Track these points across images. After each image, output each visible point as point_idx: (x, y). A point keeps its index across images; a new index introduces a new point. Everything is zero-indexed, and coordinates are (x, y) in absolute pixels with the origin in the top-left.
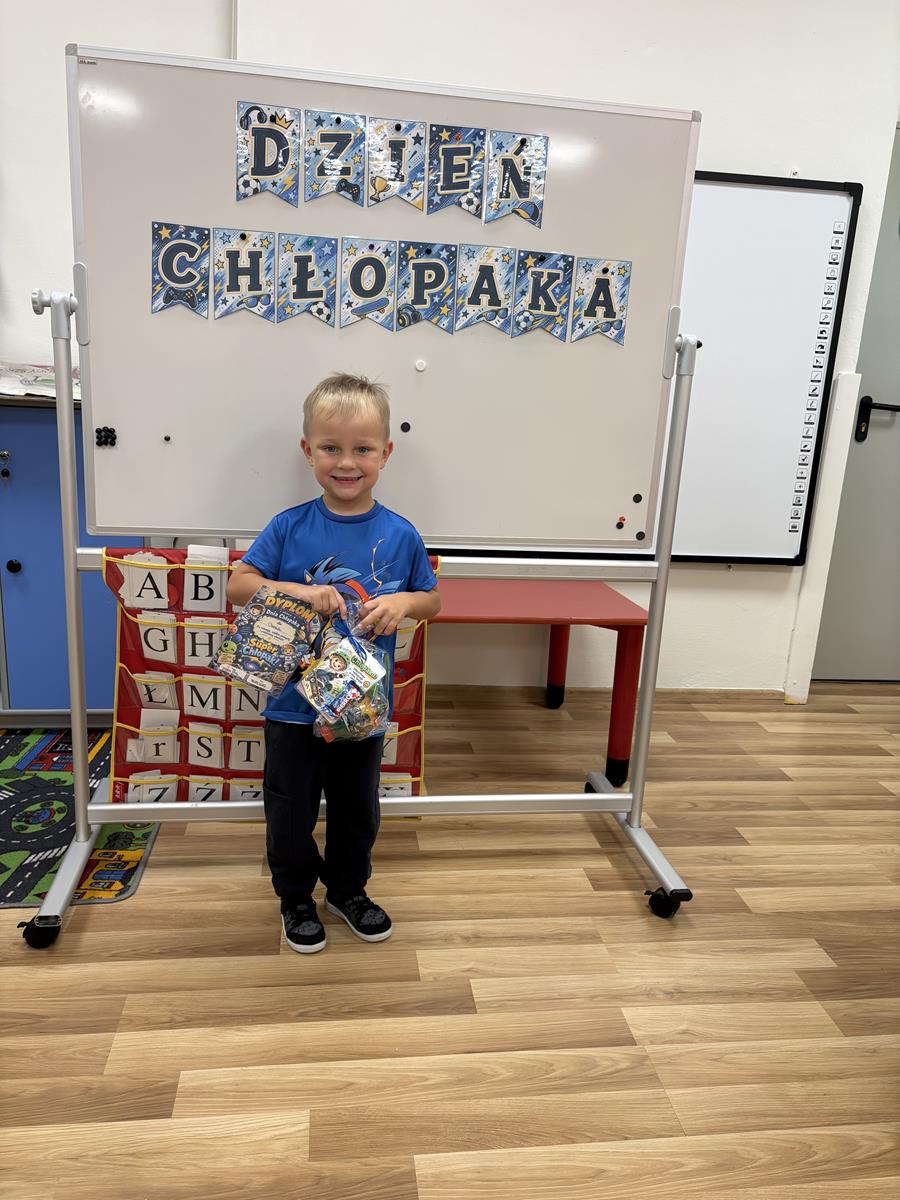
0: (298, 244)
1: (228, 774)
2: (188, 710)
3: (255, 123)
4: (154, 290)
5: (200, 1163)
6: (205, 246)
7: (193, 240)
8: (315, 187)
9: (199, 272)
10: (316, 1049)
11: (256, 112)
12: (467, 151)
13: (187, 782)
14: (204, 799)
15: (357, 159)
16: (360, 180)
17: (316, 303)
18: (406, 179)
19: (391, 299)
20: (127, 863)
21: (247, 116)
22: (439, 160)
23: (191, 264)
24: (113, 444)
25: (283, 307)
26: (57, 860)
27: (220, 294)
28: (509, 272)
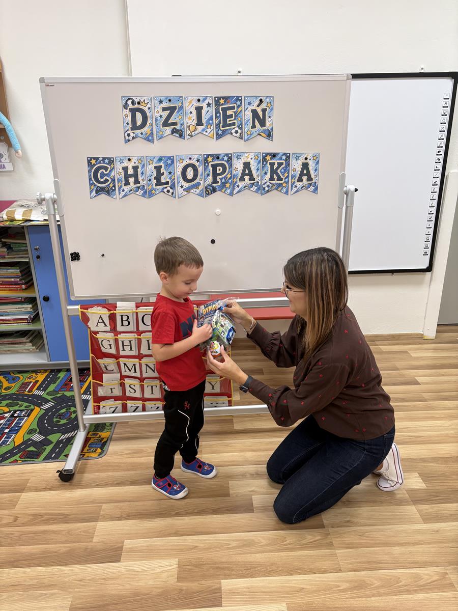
0: (155, 160)
1: (144, 400)
2: (124, 373)
3: (131, 106)
4: (90, 188)
5: (131, 583)
6: (112, 166)
7: (106, 164)
8: (161, 133)
9: (110, 178)
10: (183, 530)
11: (131, 101)
12: (233, 108)
13: (126, 404)
14: (134, 411)
15: (180, 117)
16: (183, 127)
17: (166, 188)
18: (205, 124)
19: (202, 182)
20: (103, 439)
21: (126, 103)
22: (220, 113)
23: (106, 175)
24: (78, 259)
25: (151, 191)
26: (73, 438)
27: (121, 187)
28: (258, 164)
